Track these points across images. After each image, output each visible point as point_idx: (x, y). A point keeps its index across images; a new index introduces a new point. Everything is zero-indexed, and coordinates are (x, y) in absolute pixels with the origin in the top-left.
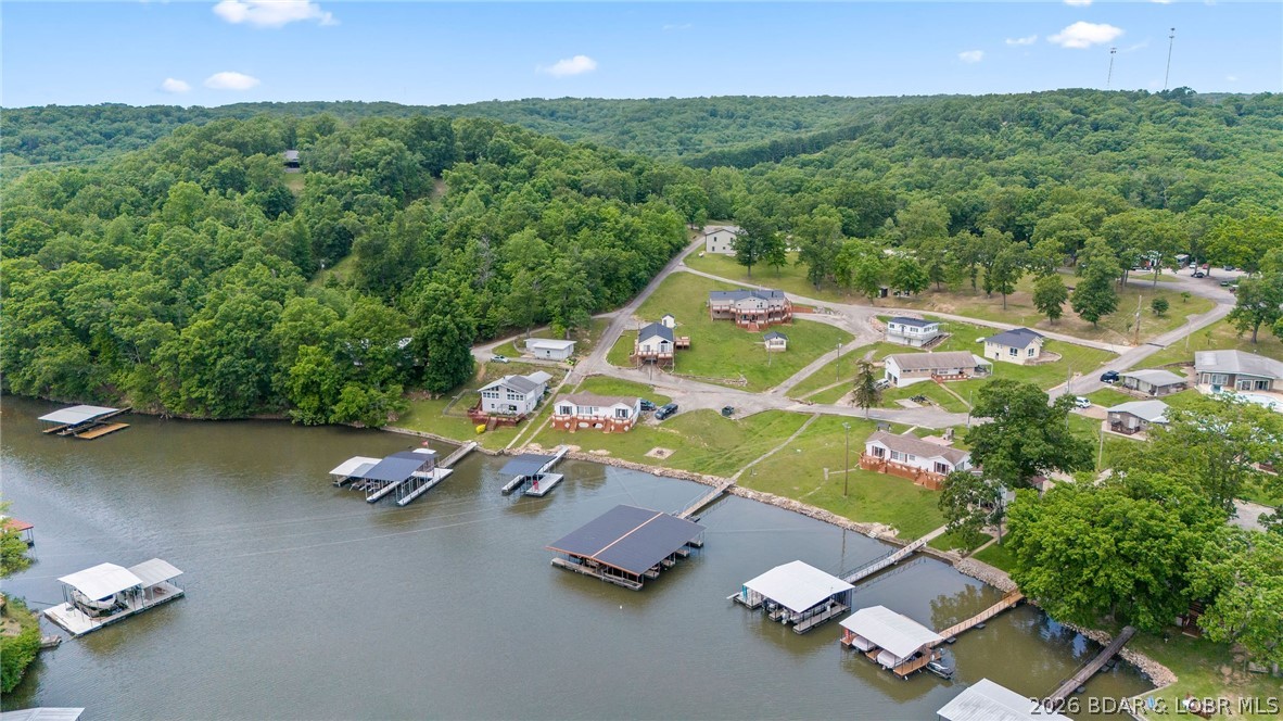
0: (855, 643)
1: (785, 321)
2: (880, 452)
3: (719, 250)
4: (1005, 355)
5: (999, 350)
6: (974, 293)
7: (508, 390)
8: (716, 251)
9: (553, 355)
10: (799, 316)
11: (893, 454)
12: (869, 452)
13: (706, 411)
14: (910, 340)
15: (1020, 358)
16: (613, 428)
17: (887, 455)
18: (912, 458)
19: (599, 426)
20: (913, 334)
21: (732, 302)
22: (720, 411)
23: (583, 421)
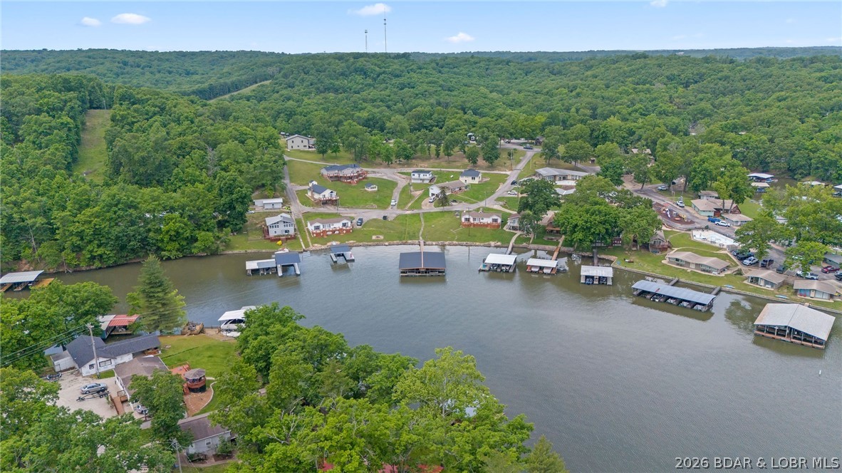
0: (533, 269)
1: (363, 179)
2: (468, 220)
3: (295, 148)
4: (469, 180)
5: (466, 179)
6: (429, 158)
7: (284, 222)
8: (294, 148)
9: (276, 206)
10: (368, 176)
11: (474, 219)
12: (463, 220)
13: (375, 220)
14: (423, 180)
15: (476, 181)
16: (345, 232)
17: (471, 220)
18: (482, 219)
19: (337, 232)
20: (425, 177)
21: (337, 171)
22: (382, 219)
23: (329, 231)
